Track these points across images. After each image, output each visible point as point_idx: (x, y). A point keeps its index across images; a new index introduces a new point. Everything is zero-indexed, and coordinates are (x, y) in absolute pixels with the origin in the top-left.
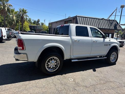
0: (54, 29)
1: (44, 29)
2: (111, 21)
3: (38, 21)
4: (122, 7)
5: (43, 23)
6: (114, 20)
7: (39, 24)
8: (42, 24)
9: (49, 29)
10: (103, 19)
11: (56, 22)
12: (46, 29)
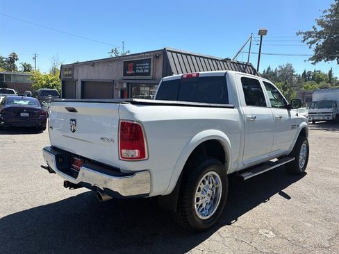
0: (83, 83)
1: (36, 83)
2: (242, 66)
3: (13, 59)
4: (262, 33)
5: (29, 65)
6: (246, 65)
7: (14, 67)
8: (27, 68)
9: (63, 82)
10: (227, 59)
11: (93, 64)
12: (44, 82)
